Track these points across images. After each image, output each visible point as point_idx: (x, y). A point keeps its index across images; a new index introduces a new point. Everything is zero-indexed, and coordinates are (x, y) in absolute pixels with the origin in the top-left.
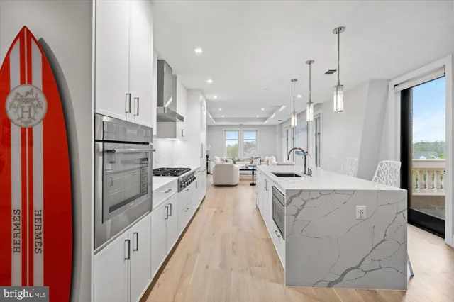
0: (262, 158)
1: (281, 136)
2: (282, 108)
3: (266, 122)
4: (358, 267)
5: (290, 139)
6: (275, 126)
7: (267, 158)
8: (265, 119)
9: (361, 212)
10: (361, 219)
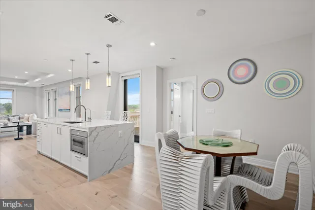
0: (21, 116)
1: (42, 97)
2: (49, 76)
3: (26, 84)
4: (119, 159)
5: (52, 99)
6: (35, 88)
7: (26, 115)
8: (26, 81)
9: (121, 134)
10: (121, 137)
